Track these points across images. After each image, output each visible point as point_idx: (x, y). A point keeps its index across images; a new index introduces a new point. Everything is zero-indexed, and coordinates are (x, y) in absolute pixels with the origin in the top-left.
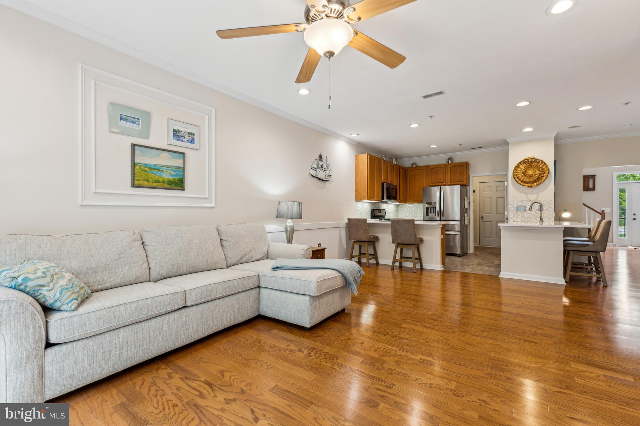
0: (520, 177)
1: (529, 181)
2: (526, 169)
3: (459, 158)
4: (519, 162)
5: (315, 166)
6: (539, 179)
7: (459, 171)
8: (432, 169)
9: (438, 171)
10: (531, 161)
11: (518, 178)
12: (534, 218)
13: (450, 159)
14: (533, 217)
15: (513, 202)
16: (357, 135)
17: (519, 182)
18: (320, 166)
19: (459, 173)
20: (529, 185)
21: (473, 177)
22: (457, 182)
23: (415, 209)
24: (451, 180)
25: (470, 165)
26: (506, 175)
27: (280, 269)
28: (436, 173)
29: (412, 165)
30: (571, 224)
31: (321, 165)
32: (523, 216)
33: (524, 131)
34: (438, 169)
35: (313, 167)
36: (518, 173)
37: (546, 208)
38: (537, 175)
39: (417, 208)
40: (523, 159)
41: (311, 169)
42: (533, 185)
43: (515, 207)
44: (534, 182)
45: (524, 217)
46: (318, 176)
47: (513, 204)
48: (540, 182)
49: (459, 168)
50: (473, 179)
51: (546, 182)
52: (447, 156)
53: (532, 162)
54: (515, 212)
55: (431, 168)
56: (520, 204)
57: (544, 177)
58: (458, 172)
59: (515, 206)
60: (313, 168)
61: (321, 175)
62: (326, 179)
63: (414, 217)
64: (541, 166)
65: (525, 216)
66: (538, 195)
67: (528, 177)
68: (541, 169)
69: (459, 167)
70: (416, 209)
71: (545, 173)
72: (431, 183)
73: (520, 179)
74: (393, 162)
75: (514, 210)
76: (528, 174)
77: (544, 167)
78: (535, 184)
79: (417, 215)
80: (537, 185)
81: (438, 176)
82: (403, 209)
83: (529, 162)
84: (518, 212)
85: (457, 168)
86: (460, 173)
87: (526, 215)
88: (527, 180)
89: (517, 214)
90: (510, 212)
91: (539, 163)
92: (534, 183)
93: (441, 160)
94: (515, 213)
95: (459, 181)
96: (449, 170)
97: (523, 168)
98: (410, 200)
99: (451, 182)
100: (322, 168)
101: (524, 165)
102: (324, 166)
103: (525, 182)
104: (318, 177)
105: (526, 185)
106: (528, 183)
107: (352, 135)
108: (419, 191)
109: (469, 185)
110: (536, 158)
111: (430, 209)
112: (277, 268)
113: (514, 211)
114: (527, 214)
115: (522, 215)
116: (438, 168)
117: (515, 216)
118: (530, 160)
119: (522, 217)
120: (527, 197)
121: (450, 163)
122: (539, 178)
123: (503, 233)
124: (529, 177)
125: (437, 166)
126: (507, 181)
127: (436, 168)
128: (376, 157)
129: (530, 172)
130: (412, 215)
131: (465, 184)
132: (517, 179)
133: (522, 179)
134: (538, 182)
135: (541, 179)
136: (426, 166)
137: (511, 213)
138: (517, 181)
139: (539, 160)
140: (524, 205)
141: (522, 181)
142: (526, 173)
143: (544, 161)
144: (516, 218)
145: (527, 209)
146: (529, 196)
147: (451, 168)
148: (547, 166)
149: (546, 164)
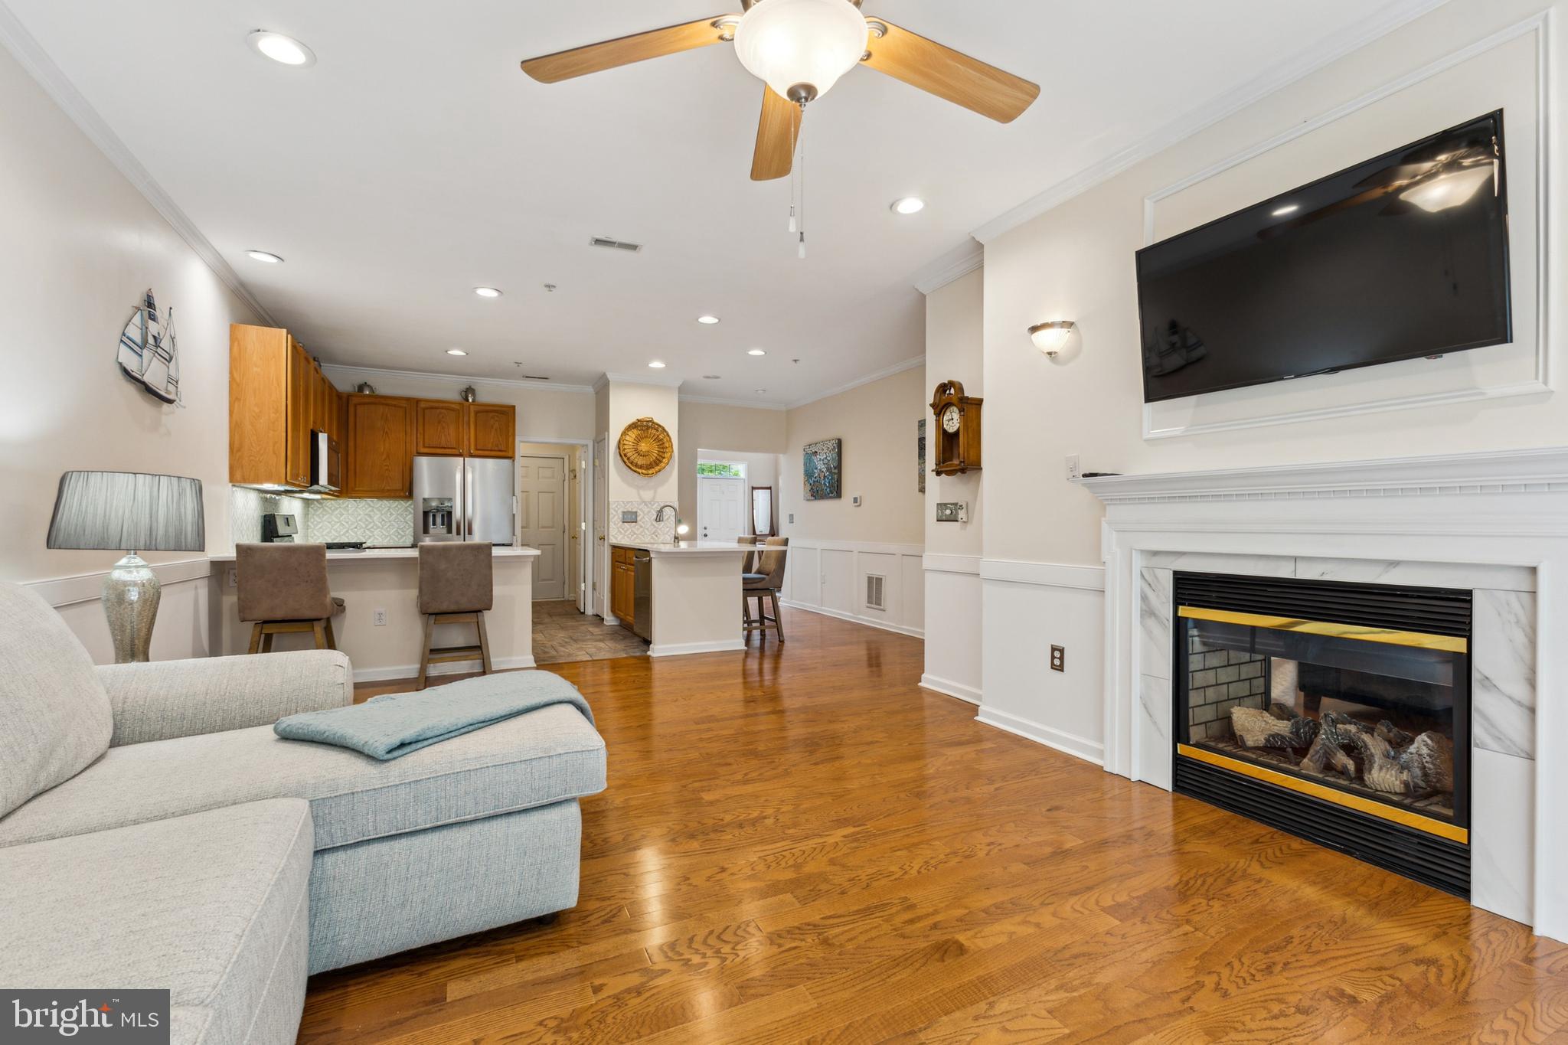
0: (629, 455)
1: (643, 463)
2: (639, 439)
3: (490, 392)
4: (628, 424)
5: (134, 333)
6: (657, 462)
7: (497, 425)
8: (427, 408)
9: (443, 417)
10: (647, 426)
11: (625, 455)
12: (649, 536)
13: (469, 390)
14: (647, 533)
16: (274, 260)
17: (628, 464)
18: (151, 340)
19: (496, 429)
20: (643, 471)
22: (491, 450)
23: (367, 515)
24: (476, 445)
25: (515, 413)
27: (414, 747)
28: (439, 422)
29: (361, 388)
30: (689, 546)
31: (154, 337)
32: (632, 531)
33: (650, 365)
34: (443, 411)
35: (128, 338)
36: (625, 447)
37: (667, 517)
38: (654, 454)
39: (372, 513)
40: (633, 420)
41: (122, 345)
42: (650, 472)
44: (651, 466)
45: (635, 534)
46: (146, 379)
47: (617, 506)
49: (496, 418)
50: (519, 447)
51: (666, 470)
52: (463, 382)
53: (648, 428)
54: (621, 523)
55: (422, 405)
56: (629, 508)
57: (664, 458)
58: (494, 426)
59: (620, 512)
60: (125, 340)
61: (154, 375)
62: (167, 392)
63: (361, 537)
64: (661, 437)
65: (636, 531)
66: (655, 492)
67: (641, 455)
68: (660, 442)
69: (498, 417)
70: (370, 516)
71: (666, 451)
72: (424, 447)
73: (628, 459)
75: (619, 519)
76: (641, 451)
77: (665, 440)
78: (652, 471)
79: (372, 532)
80: (656, 473)
81: (443, 428)
83: (643, 426)
84: (625, 523)
85: (493, 417)
86: (498, 430)
87: (638, 529)
88: (640, 461)
89: (623, 529)
90: (613, 524)
91: (657, 430)
92: (651, 468)
93: (447, 390)
94: (621, 527)
95: (495, 448)
96: (472, 420)
99: (477, 449)
100: (159, 350)
101: (635, 431)
102: (165, 343)
103: (637, 466)
104: (144, 383)
105: (640, 471)
106: (641, 467)
107: (253, 255)
108: (386, 466)
110: (655, 421)
111: (434, 516)
112: (402, 745)
113: (619, 522)
114: (638, 527)
116: (442, 408)
117: (620, 532)
118: (645, 423)
119: (632, 534)
120: (639, 494)
121: (470, 400)
122: (658, 460)
123: (656, 566)
124: (643, 456)
125: (439, 405)
127: (436, 408)
129: (644, 447)
130: (356, 533)
132: (624, 458)
133: (632, 459)
134: (657, 468)
135: (660, 462)
136: (408, 399)
137: (615, 526)
138: (623, 461)
139: (660, 426)
140: (634, 510)
141: (632, 463)
142: (639, 448)
143: (666, 429)
144: (621, 536)
145: (638, 519)
146: (642, 493)
147: (478, 414)
148: (670, 439)
149: (668, 435)
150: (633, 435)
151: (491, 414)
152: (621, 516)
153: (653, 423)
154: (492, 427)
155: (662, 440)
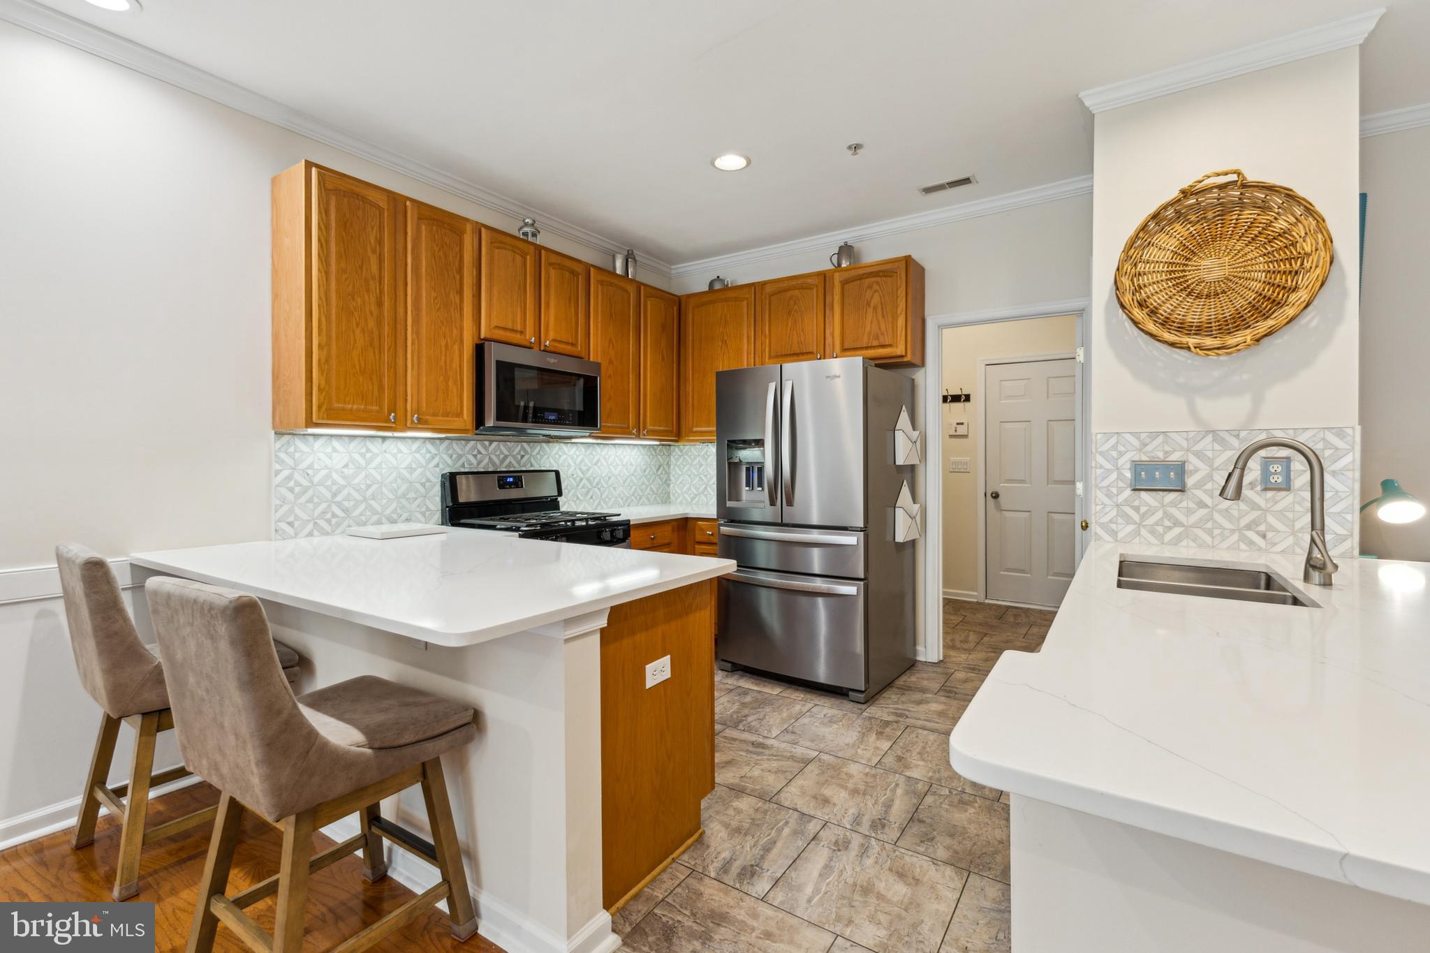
0: (1153, 302)
1: (1204, 319)
2: (1188, 252)
4: (1152, 209)
6: (1266, 305)
7: (876, 299)
8: (774, 293)
9: (796, 303)
10: (1222, 202)
11: (1142, 305)
12: (1233, 531)
13: (846, 250)
14: (1228, 525)
15: (1113, 440)
17: (1151, 327)
19: (875, 308)
20: (1209, 342)
21: (941, 327)
22: (868, 347)
25: (926, 272)
26: (1082, 313)
28: (789, 313)
29: (711, 284)
32: (1167, 515)
34: (796, 292)
36: (1144, 280)
38: (1254, 284)
40: (1174, 194)
42: (1231, 341)
43: (1128, 465)
44: (1238, 322)
45: (1177, 523)
47: (1114, 447)
48: (1270, 322)
49: (876, 287)
50: (940, 337)
51: (1311, 319)
53: (1226, 206)
54: (1128, 492)
56: (1156, 451)
57: (1295, 289)
58: (872, 305)
59: (1125, 462)
64: (1281, 224)
65: (1182, 518)
66: (1257, 401)
67: (1199, 296)
68: (1279, 244)
69: (878, 283)
71: (1307, 265)
72: (770, 357)
73: (1153, 312)
74: (614, 268)
75: (1121, 484)
76: (1200, 282)
77: (1300, 231)
78: (1247, 335)
80: (1258, 340)
81: (795, 322)
82: (684, 466)
83: (1204, 207)
84: (1143, 494)
85: (870, 287)
86: (879, 310)
87: (1189, 512)
88: (1195, 312)
89: (1137, 509)
90: (1100, 496)
91: (1264, 207)
92: (1237, 328)
93: (813, 256)
94: (1127, 501)
95: (875, 343)
96: (837, 298)
97: (1173, 243)
98: (695, 429)
99: (844, 350)
101: (1179, 228)
103: (1182, 328)
105: (1192, 341)
106: (1199, 330)
109: (923, 364)
110: (1252, 176)
111: (748, 469)
113: (1121, 491)
114: (1192, 505)
115: (1165, 513)
116: (795, 288)
117: (1126, 517)
118: (1215, 195)
119: (1167, 523)
120: (1197, 411)
121: (844, 265)
122: (1268, 299)
124: (1208, 296)
125: (794, 283)
126: (1086, 343)
127: (788, 290)
128: (413, 201)
129: (1210, 267)
131: (902, 356)
132: (1138, 314)
133: (1165, 310)
134: (1263, 326)
135: (1279, 304)
136: (756, 286)
137: (1106, 501)
138: (1135, 323)
139: (1271, 189)
140: (1176, 457)
141: (1165, 323)
142: (1192, 276)
143: (1300, 191)
144: (1131, 528)
145: (1190, 481)
146: (1202, 404)
147: (847, 286)
148: (1320, 220)
149: (1309, 210)
150: (1166, 244)
151: (867, 282)
152: (1128, 475)
153: (1244, 186)
154: (868, 304)
155: (1283, 233)
